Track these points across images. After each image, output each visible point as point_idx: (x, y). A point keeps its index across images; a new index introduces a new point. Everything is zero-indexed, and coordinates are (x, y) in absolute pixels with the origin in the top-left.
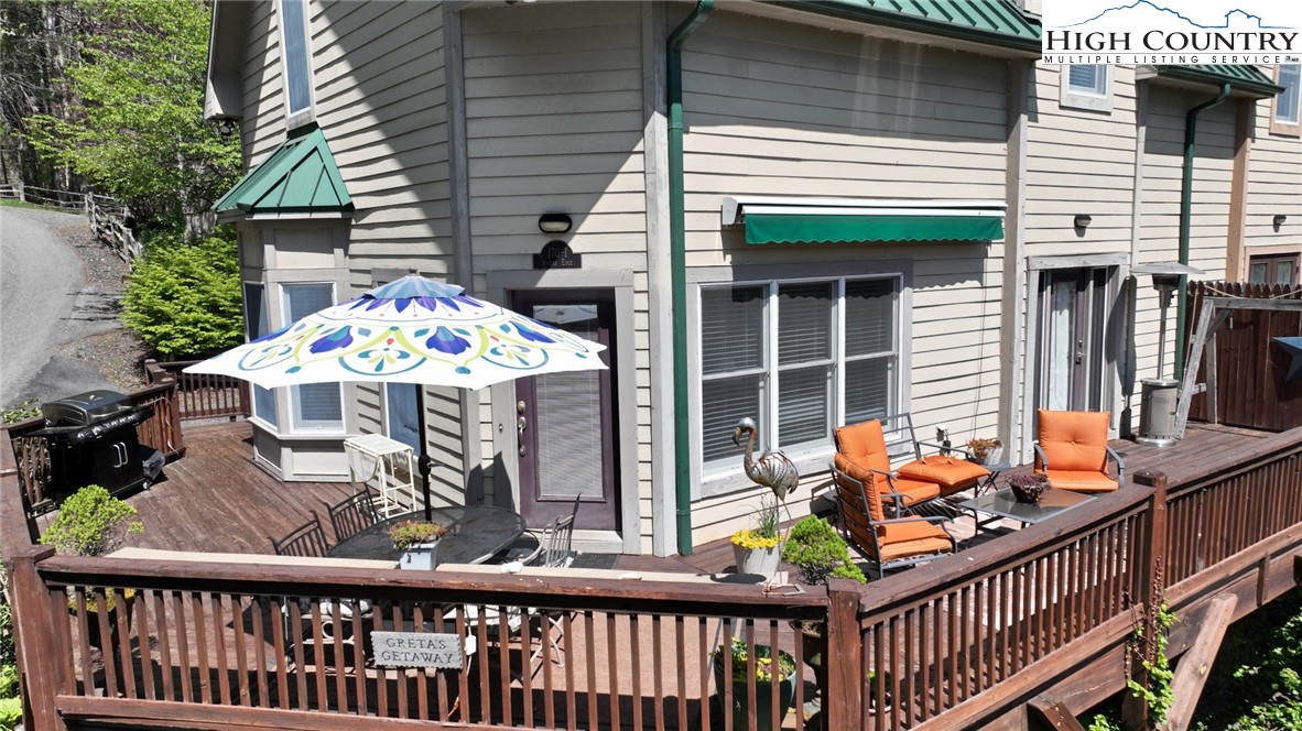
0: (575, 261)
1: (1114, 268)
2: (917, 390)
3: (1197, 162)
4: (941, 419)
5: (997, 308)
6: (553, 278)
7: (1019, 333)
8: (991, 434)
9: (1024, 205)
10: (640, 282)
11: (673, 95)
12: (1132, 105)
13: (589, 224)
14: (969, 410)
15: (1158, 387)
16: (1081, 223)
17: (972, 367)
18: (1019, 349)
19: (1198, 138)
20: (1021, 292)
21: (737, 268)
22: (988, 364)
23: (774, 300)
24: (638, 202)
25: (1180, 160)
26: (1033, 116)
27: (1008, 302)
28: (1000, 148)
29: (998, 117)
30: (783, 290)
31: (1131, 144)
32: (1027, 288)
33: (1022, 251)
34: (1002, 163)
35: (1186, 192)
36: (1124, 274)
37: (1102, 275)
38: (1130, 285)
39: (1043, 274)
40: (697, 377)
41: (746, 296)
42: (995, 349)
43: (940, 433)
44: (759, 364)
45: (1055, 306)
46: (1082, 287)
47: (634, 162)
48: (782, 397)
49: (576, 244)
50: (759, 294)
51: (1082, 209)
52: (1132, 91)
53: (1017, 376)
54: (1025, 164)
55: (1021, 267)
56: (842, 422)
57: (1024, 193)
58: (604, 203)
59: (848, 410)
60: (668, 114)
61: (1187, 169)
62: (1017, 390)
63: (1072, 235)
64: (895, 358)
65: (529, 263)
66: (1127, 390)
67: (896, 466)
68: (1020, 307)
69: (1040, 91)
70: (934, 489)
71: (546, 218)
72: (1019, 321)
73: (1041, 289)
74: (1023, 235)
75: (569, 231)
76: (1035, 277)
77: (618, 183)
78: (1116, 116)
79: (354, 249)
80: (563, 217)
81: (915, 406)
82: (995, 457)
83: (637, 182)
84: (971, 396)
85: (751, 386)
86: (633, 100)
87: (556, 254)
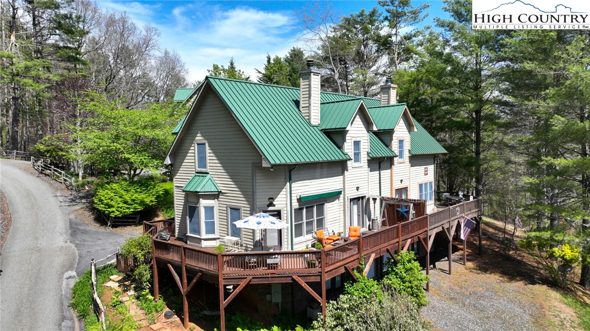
0: (274, 206)
1: (365, 196)
2: (328, 223)
3: (382, 172)
4: (333, 228)
5: (342, 206)
6: (271, 208)
7: (347, 211)
8: (342, 231)
9: (346, 187)
10: (285, 209)
11: (290, 179)
12: (367, 164)
13: (276, 200)
14: (338, 226)
15: (374, 220)
16: (358, 188)
17: (338, 218)
18: (347, 214)
19: (381, 167)
20: (346, 203)
21: (299, 205)
22: (341, 217)
23: (305, 209)
24: (285, 196)
25: (378, 172)
26: (347, 171)
27: (344, 205)
28: (342, 177)
29: (341, 171)
30: (306, 208)
31: (367, 172)
32: (348, 203)
33: (346, 196)
34: (342, 179)
35: (380, 178)
36: (367, 197)
37: (363, 198)
38: (369, 199)
39: (350, 199)
40: (294, 224)
41: (300, 209)
42: (342, 214)
43: (333, 231)
44: (302, 221)
45: (354, 204)
46: (359, 200)
47: (284, 190)
48: (306, 226)
49: (274, 203)
50: (302, 209)
51: (358, 186)
52: (367, 161)
53: (347, 219)
54: (346, 179)
55: (346, 199)
56: (316, 230)
57: (346, 185)
58: (279, 196)
59: (317, 227)
60: (289, 182)
61: (380, 173)
62: (347, 222)
63: (356, 191)
64: (324, 218)
65: (266, 206)
66: (369, 220)
67: (326, 237)
68: (346, 206)
69: (348, 166)
70: (332, 241)
71: (270, 199)
72: (347, 209)
73: (350, 202)
74: (346, 193)
75: (273, 201)
76: (349, 200)
77: (281, 193)
78: (363, 167)
79: (219, 199)
80: (272, 199)
81: (328, 226)
82: (342, 235)
83: (285, 193)
84: (338, 224)
85: (301, 224)
86: (284, 180)
87: (271, 204)
